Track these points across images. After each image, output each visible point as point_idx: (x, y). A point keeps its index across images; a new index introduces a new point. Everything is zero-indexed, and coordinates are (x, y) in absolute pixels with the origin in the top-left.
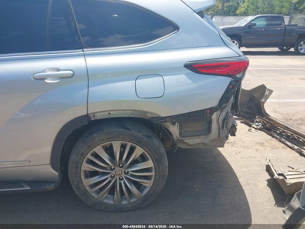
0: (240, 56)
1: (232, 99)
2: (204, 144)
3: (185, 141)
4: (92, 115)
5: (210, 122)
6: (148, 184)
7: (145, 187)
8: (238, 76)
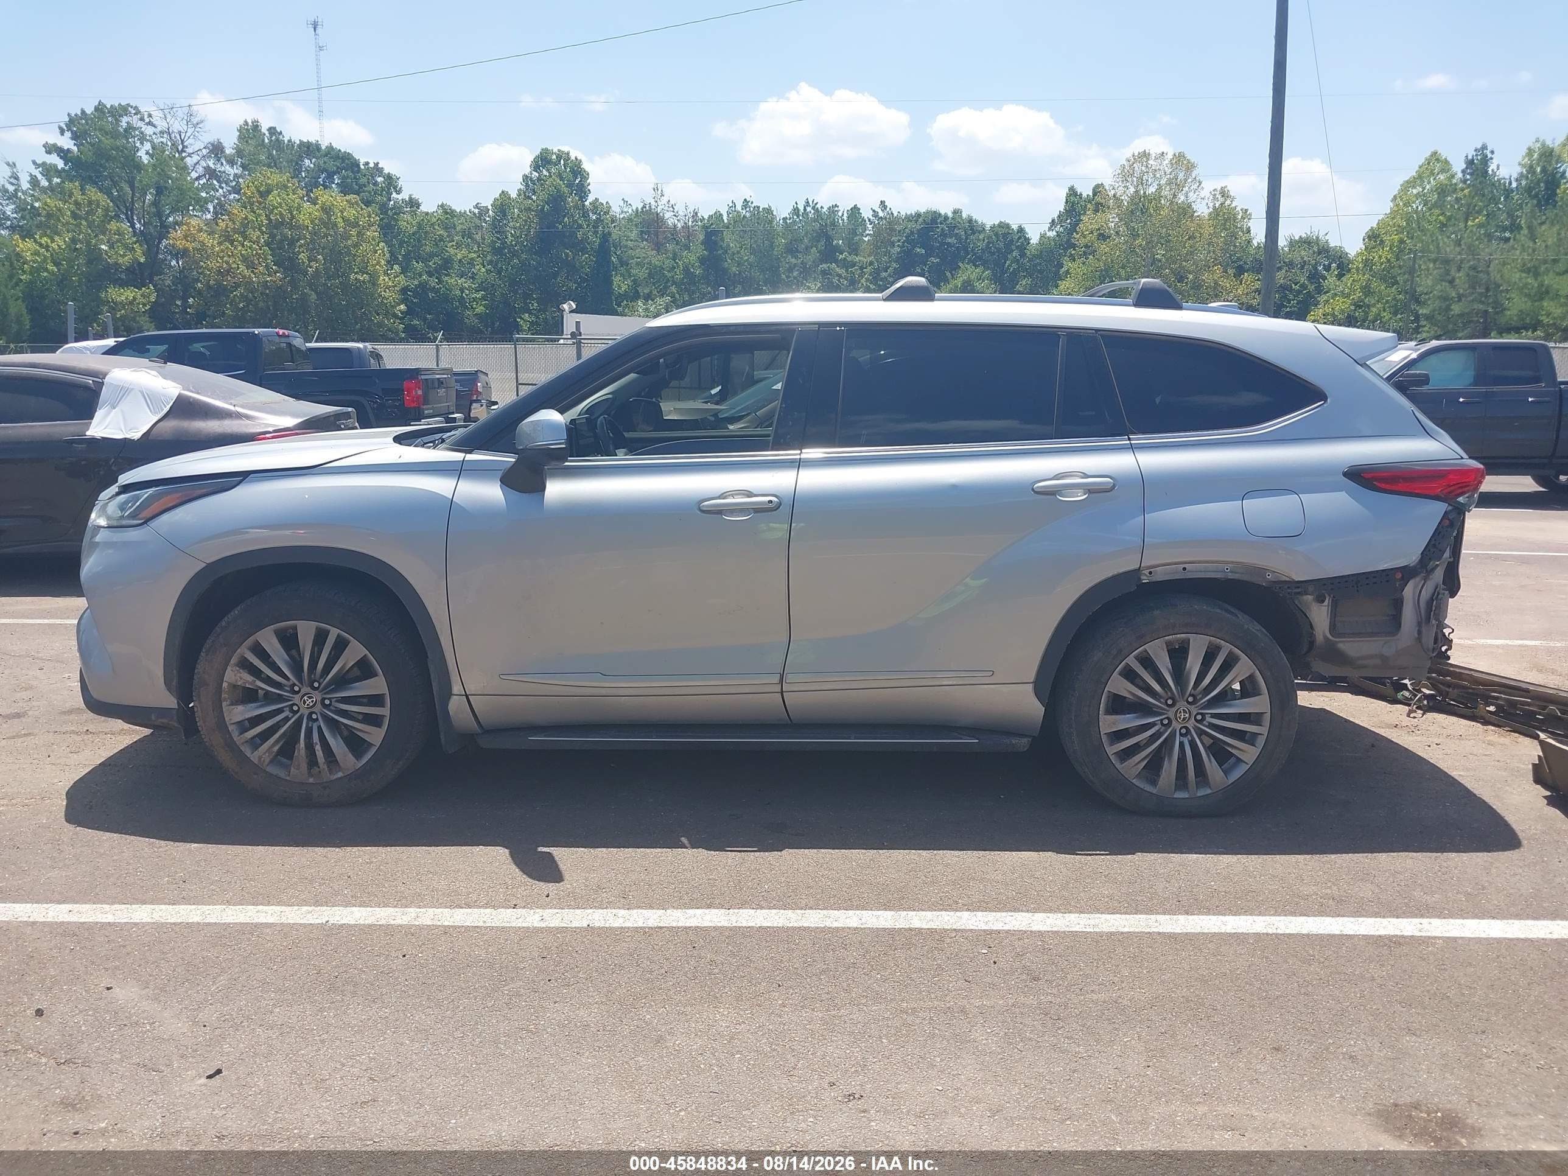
0: (1462, 458)
1: (1447, 554)
2: (1384, 658)
3: (1341, 646)
4: (1146, 572)
5: (1398, 604)
6: (1249, 754)
7: (1239, 760)
8: (1461, 499)
